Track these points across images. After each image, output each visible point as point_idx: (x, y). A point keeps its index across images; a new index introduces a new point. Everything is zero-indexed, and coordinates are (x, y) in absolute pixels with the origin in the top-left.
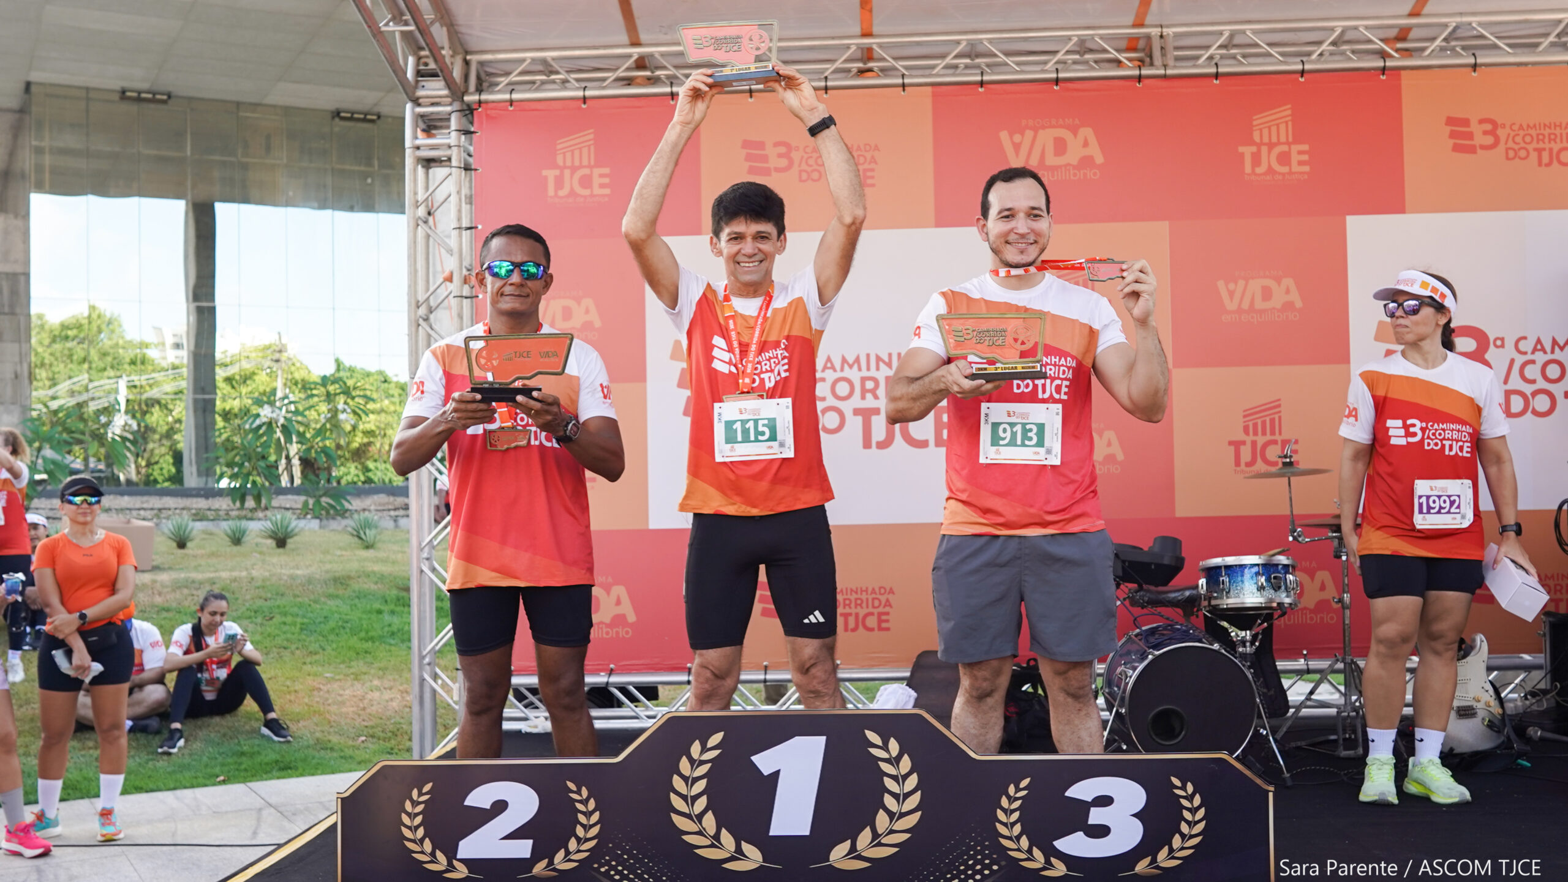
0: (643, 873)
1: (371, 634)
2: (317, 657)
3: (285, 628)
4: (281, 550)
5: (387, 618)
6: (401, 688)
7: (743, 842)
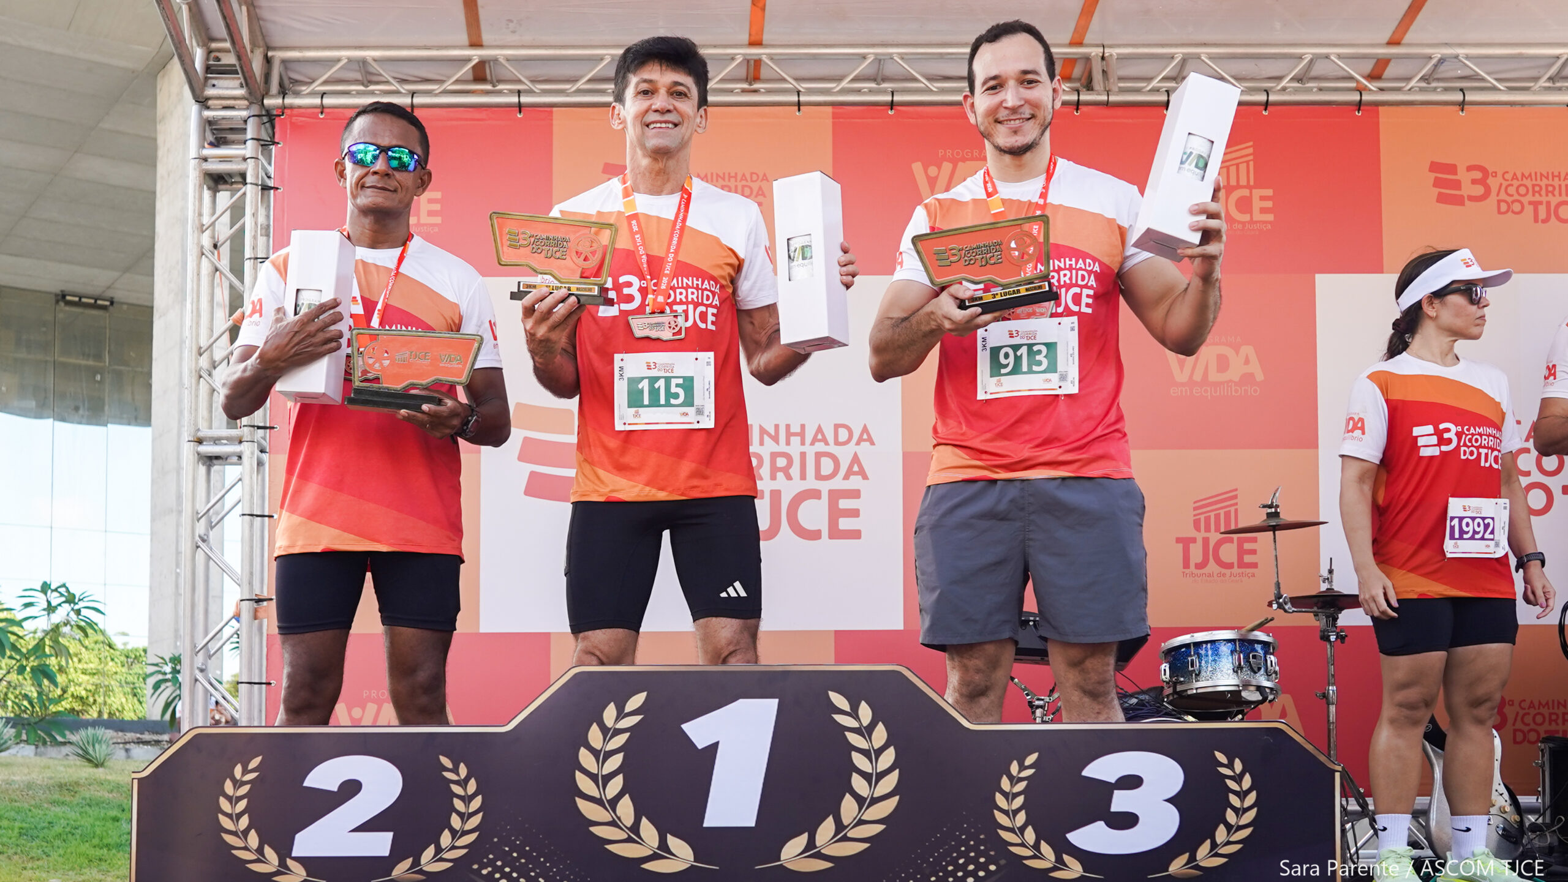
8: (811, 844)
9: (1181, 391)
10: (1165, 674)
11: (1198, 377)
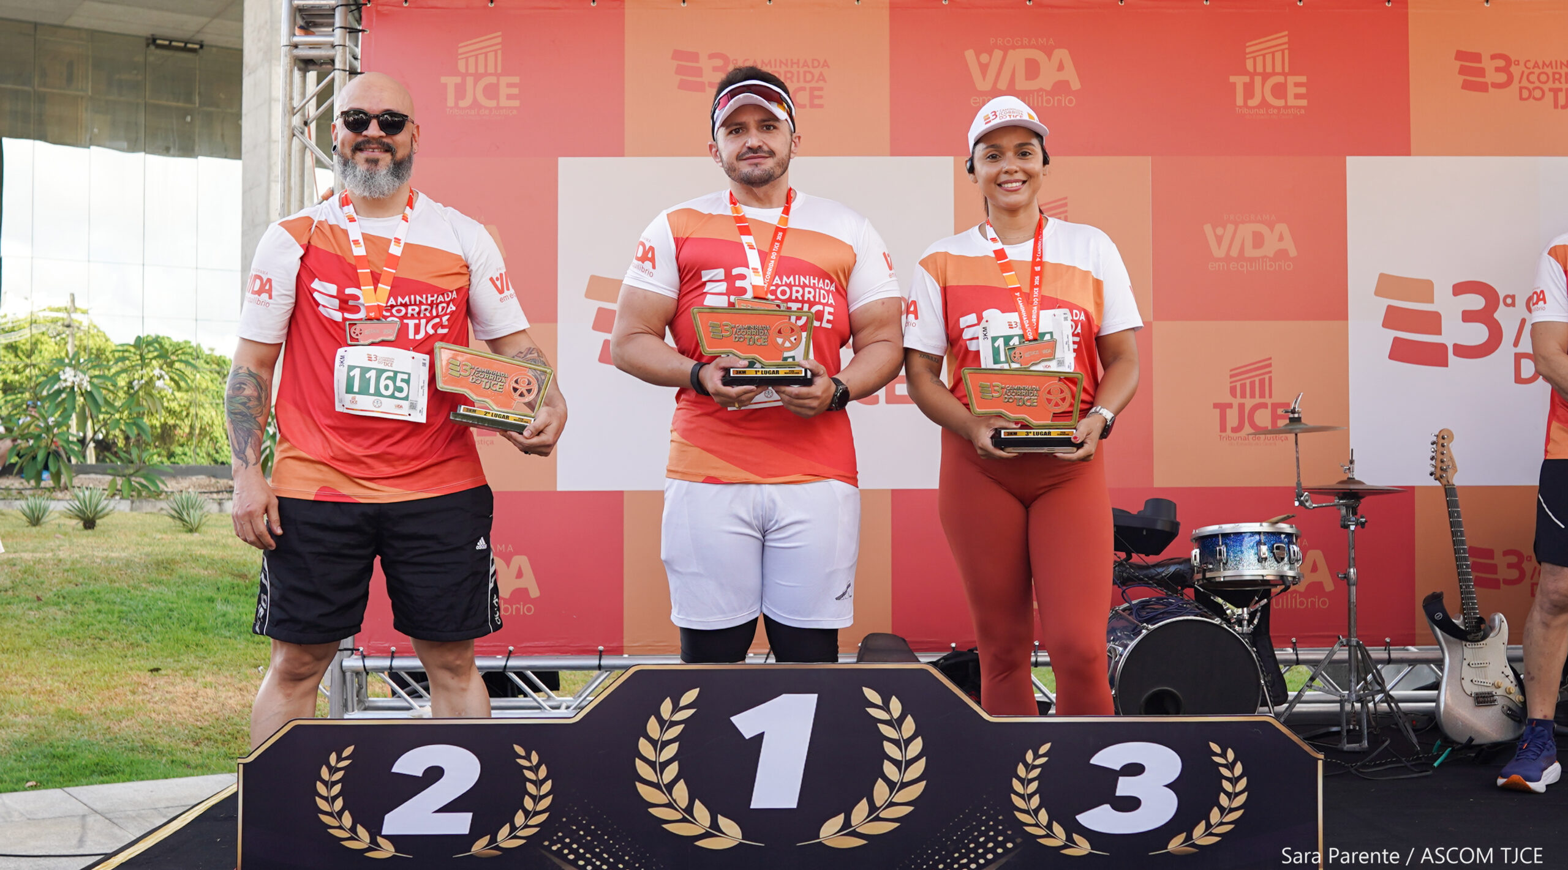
0: (602, 851)
1: (202, 624)
2: (139, 650)
3: (100, 617)
4: (90, 532)
5: (220, 607)
6: (240, 686)
7: (719, 816)
8: (847, 823)
9: (1219, 266)
10: (1195, 559)
11: (1234, 253)
